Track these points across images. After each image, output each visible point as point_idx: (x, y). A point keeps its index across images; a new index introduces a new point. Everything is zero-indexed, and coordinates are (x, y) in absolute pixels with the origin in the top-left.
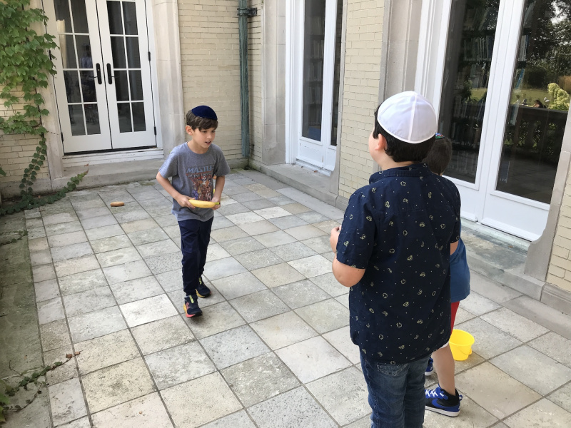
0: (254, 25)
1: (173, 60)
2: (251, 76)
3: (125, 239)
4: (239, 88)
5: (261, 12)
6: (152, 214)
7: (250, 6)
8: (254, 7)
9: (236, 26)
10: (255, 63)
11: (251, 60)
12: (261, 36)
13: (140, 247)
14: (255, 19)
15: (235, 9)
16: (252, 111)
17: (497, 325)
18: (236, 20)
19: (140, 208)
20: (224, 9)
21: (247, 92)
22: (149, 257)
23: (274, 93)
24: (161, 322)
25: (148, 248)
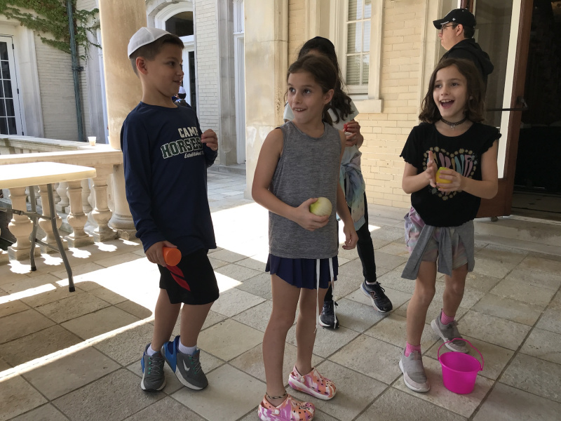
0: (82, 75)
1: (35, 93)
2: (82, 103)
4: (75, 109)
5: (86, 69)
7: (79, 65)
8: (81, 66)
9: (72, 75)
10: (84, 95)
11: (82, 94)
12: (87, 81)
14: (82, 72)
15: (71, 67)
16: (84, 122)
18: (71, 73)
20: (63, 66)
21: (81, 111)
23: (96, 111)
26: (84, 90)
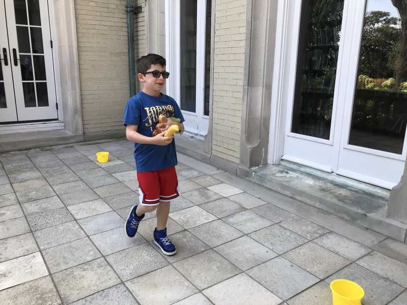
0: (140, 20)
1: (70, 46)
3: (12, 197)
4: (127, 71)
5: (145, 9)
6: (44, 175)
7: (136, 5)
8: (139, 5)
9: (125, 21)
10: (140, 50)
12: (145, 28)
13: (26, 205)
14: (140, 15)
15: (124, 7)
16: (139, 89)
17: (374, 270)
18: (125, 16)
19: (35, 169)
21: (134, 73)
22: (32, 214)
24: (27, 285)
25: (33, 205)
26: (140, 42)
